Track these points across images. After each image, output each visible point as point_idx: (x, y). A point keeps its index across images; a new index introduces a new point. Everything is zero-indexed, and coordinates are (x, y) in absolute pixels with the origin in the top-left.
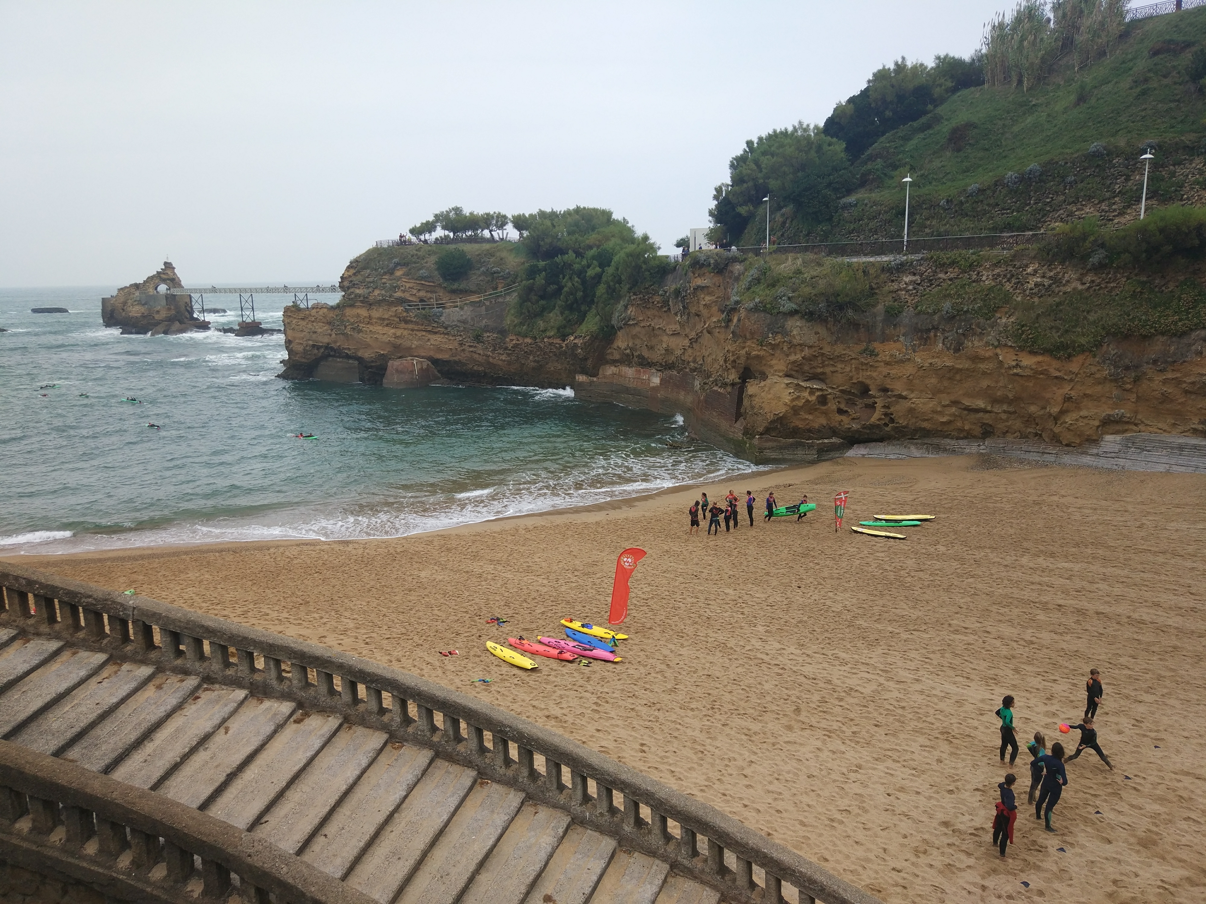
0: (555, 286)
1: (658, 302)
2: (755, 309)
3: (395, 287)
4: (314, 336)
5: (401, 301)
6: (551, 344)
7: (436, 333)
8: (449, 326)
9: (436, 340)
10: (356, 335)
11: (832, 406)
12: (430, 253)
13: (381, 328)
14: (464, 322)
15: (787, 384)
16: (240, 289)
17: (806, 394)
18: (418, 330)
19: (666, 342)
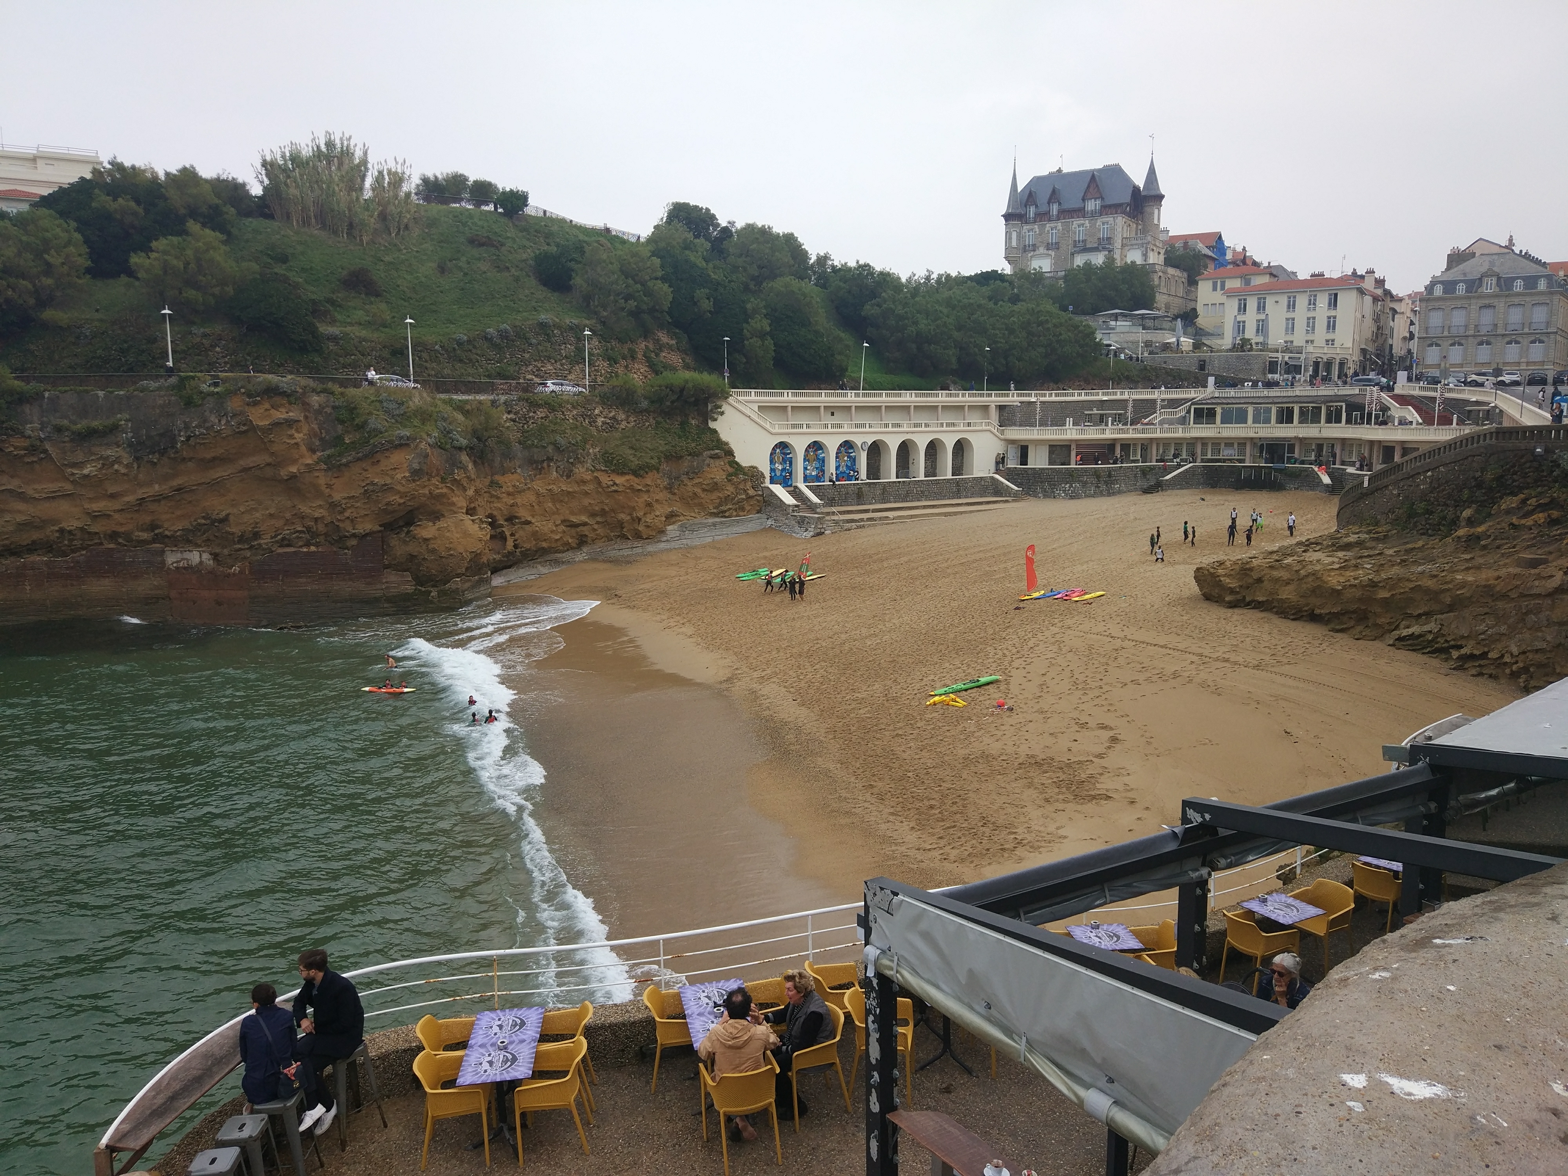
15: (473, 521)
19: (22, 511)
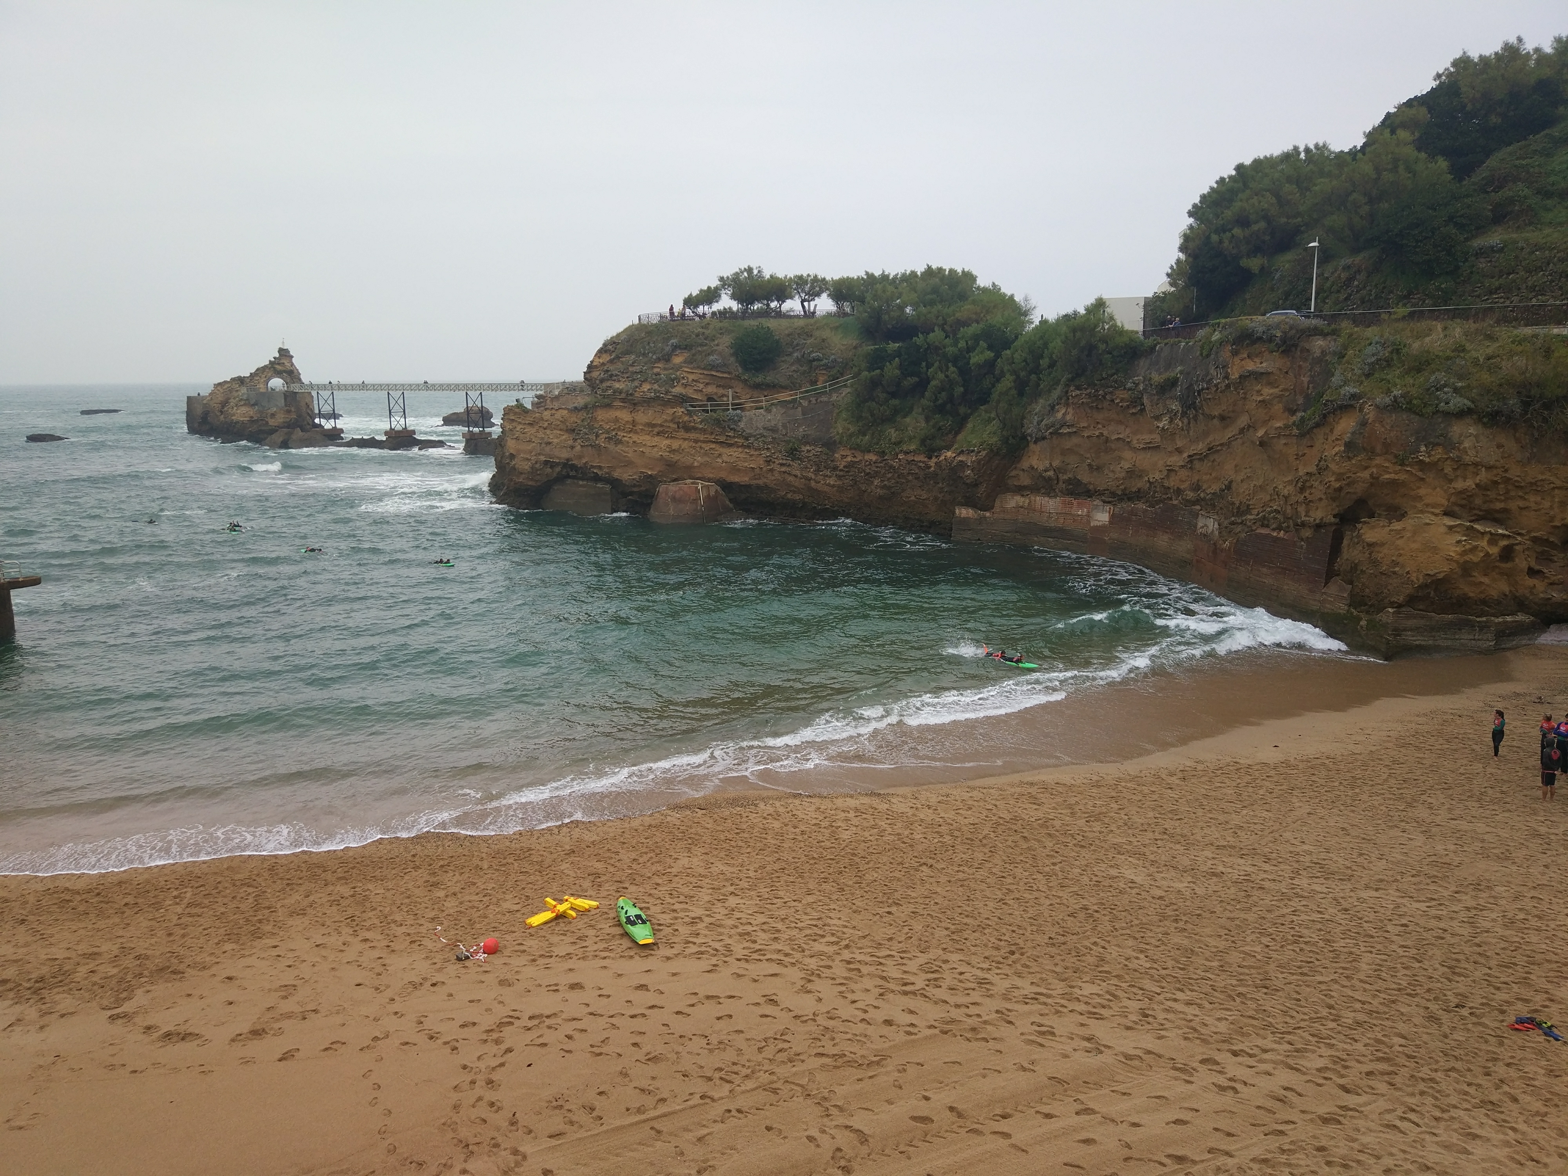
0: (917, 379)
1: (1122, 400)
2: (1395, 406)
3: (673, 380)
4: (548, 449)
5: (682, 400)
6: (909, 462)
7: (730, 445)
8: (750, 435)
9: (731, 455)
10: (611, 447)
11: (1522, 562)
12: (722, 332)
13: (648, 437)
14: (774, 430)
15: (1451, 528)
16: (388, 385)
17: (1484, 543)
18: (704, 442)
19: (1129, 459)
